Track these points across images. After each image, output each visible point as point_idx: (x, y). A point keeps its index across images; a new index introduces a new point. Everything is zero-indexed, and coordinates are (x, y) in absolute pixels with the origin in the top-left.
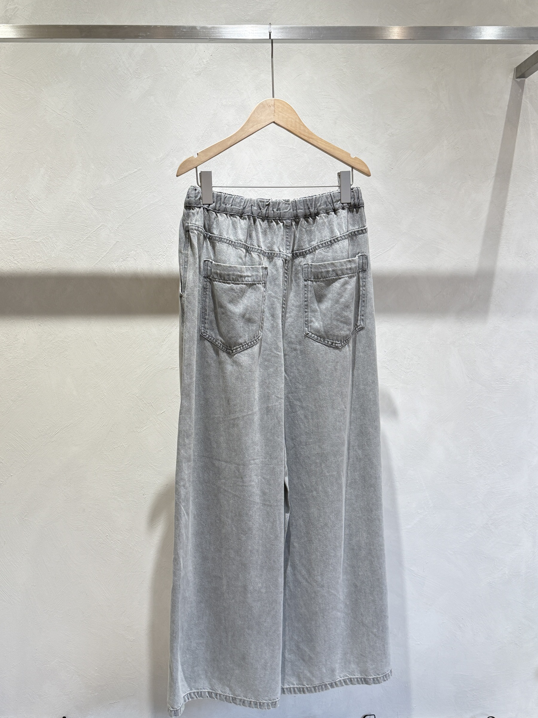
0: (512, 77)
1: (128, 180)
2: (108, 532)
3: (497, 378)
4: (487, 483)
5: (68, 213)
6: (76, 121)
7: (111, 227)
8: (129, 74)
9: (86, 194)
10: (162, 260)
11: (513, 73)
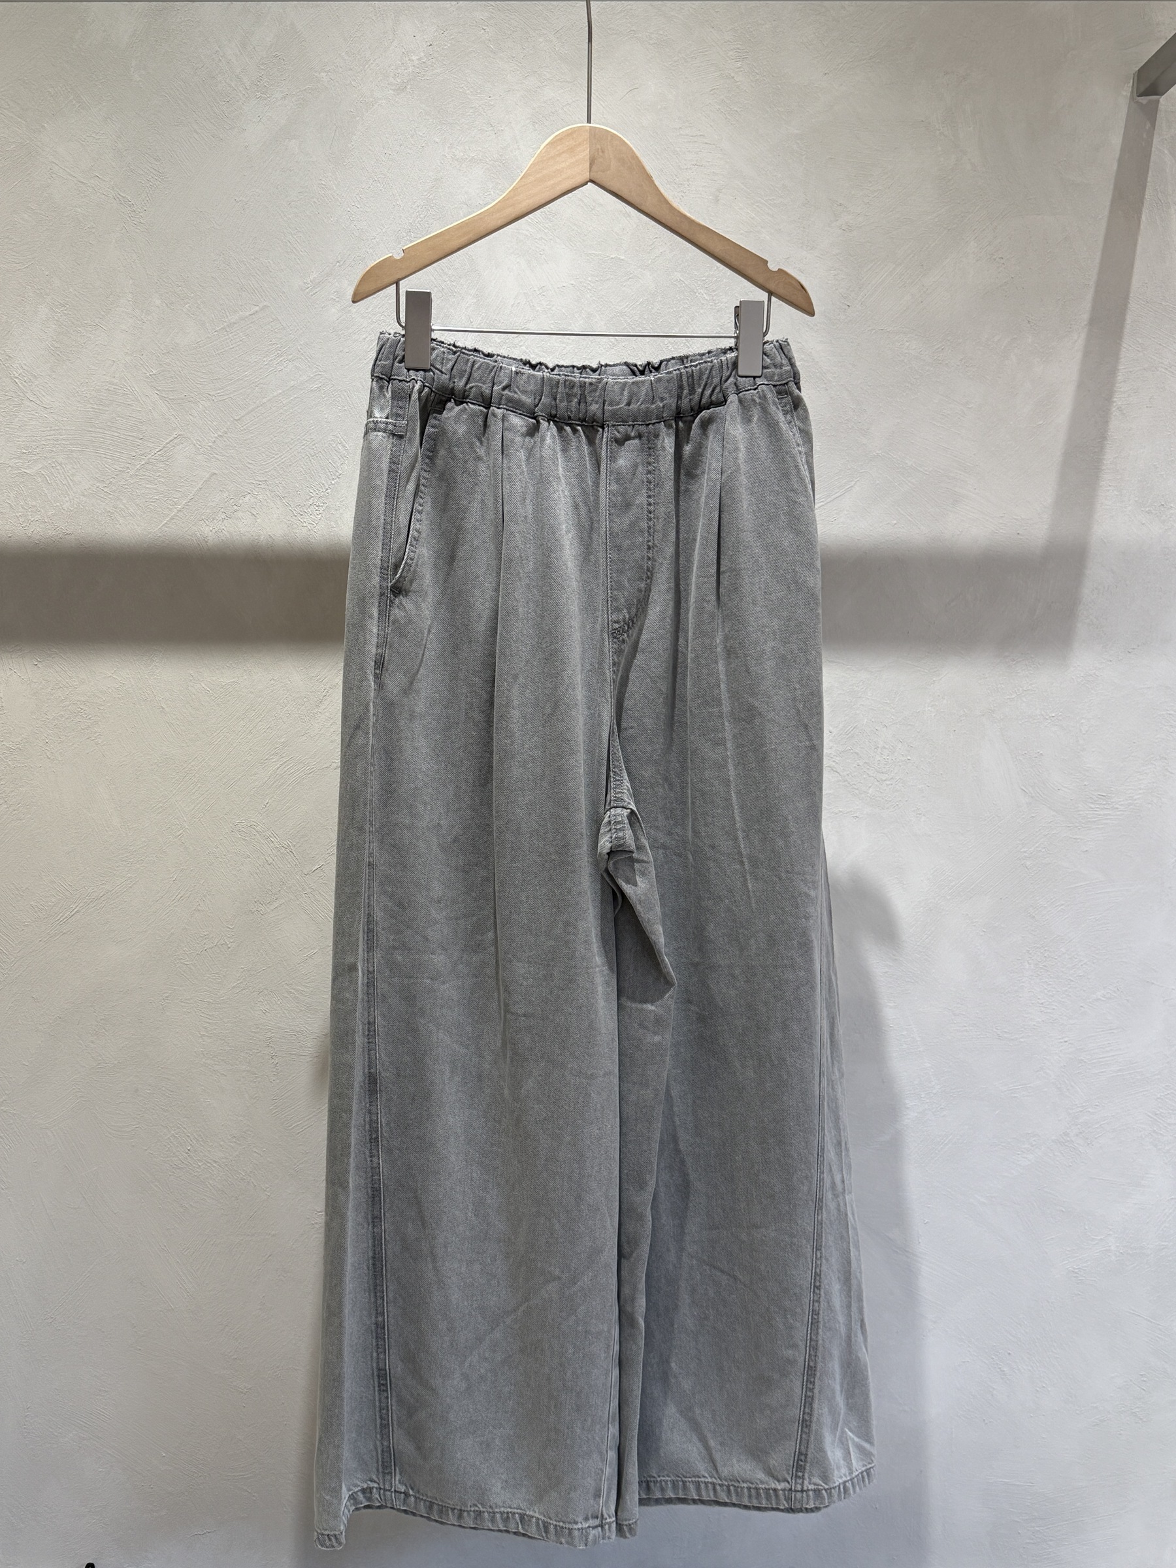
0: (1129, 94)
1: (238, 331)
2: (191, 1143)
3: (1091, 796)
4: (1066, 1039)
5: (101, 408)
6: (119, 196)
7: (200, 442)
8: (241, 89)
9: (140, 363)
10: (317, 516)
11: (1131, 84)
